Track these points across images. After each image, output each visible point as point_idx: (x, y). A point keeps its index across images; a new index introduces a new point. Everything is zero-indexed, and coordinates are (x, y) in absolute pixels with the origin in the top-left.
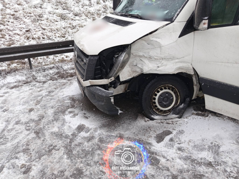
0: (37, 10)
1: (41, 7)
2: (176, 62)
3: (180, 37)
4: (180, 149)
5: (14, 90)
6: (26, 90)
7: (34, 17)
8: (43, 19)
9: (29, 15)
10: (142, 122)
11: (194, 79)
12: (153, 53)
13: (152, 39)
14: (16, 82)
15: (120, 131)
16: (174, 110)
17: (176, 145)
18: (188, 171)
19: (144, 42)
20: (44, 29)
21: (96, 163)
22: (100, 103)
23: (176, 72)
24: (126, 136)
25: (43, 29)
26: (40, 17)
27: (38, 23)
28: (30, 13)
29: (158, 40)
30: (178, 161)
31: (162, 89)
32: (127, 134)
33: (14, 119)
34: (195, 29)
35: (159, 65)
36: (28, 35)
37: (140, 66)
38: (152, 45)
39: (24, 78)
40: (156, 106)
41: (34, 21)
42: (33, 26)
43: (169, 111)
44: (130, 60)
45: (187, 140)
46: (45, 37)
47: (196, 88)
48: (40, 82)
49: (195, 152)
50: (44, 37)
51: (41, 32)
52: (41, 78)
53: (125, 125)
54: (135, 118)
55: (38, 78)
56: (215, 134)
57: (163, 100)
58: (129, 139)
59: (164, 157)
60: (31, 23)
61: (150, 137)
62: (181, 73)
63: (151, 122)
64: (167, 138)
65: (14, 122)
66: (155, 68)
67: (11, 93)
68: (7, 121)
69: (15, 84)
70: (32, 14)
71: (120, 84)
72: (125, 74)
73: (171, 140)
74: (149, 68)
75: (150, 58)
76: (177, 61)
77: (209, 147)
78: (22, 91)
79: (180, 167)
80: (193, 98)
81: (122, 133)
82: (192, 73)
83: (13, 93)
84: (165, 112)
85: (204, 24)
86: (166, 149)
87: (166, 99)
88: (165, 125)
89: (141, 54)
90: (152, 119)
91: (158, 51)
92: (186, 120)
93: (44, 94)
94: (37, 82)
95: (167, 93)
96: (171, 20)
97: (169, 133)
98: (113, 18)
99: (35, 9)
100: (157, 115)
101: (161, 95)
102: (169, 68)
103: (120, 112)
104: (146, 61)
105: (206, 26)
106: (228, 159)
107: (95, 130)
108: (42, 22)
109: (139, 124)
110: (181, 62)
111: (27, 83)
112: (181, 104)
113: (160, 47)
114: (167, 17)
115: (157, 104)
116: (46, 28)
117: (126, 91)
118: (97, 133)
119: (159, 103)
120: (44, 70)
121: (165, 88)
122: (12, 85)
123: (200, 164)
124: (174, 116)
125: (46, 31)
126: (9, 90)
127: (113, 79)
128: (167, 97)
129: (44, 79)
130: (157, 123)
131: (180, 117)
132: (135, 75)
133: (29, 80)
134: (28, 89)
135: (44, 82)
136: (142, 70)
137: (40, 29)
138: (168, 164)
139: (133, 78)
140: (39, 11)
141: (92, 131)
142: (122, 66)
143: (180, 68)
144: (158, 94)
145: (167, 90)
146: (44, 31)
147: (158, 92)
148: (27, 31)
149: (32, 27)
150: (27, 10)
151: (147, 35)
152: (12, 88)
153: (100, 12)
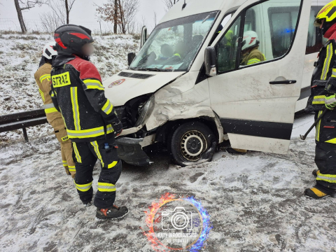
0: (19, 72)
1: (23, 69)
2: (197, 107)
3: (196, 83)
4: (212, 184)
5: (11, 165)
6: (28, 163)
7: (15, 82)
8: (27, 83)
9: (8, 79)
10: (174, 170)
11: (216, 122)
12: (175, 100)
13: (172, 87)
14: (10, 157)
15: (153, 180)
16: (203, 155)
17: (209, 182)
18: (222, 197)
19: (165, 91)
20: (31, 96)
21: (135, 207)
22: (130, 154)
23: (198, 116)
24: (161, 183)
25: (29, 95)
26: (23, 81)
27: (21, 89)
28: (9, 77)
29: (178, 88)
30: (212, 192)
31: (188, 135)
32: (161, 181)
33: (26, 191)
34: (208, 77)
35: (182, 110)
36: (9, 105)
37: (164, 113)
38: (173, 92)
39: (20, 152)
40: (186, 153)
41: (16, 86)
42: (14, 92)
43: (199, 156)
44: (155, 109)
45: (218, 176)
46: (33, 104)
47: (220, 131)
48: (44, 154)
49: (226, 184)
50: (31, 105)
51: (27, 99)
52: (45, 149)
53: (158, 176)
54: (167, 168)
55: (41, 150)
56: (243, 169)
57: (191, 145)
58: (163, 184)
59: (199, 191)
60: (11, 89)
61: (185, 179)
62: (203, 116)
63: (183, 169)
64: (200, 178)
65: (28, 193)
66: (179, 114)
67: (9, 169)
68: (18, 194)
69: (11, 159)
70: (12, 78)
71: (147, 135)
72: (152, 123)
73: (204, 179)
74: (174, 114)
75: (173, 105)
76: (197, 105)
77: (238, 179)
78: (23, 165)
79: (214, 196)
80: (220, 142)
81: (156, 181)
82: (213, 116)
83: (12, 168)
84: (195, 158)
85: (213, 71)
86: (200, 186)
87: (194, 145)
88: (196, 169)
89: (164, 102)
90: (184, 166)
91: (179, 97)
92: (215, 162)
93: (55, 164)
94: (40, 153)
95: (194, 138)
96: (187, 70)
97: (201, 174)
98: (130, 74)
99: (16, 72)
100: (188, 161)
101: (188, 141)
102: (191, 113)
103: (150, 163)
104: (170, 108)
105: (215, 72)
106: (255, 184)
107: (127, 184)
108: (27, 87)
109: (171, 172)
110: (201, 106)
111: (27, 156)
112: (208, 148)
113: (180, 93)
114: (183, 68)
115: (186, 150)
116: (33, 94)
117: (153, 142)
118: (129, 186)
119: (188, 149)
120: (46, 141)
121: (192, 134)
122: (8, 161)
123: (231, 191)
124: (204, 160)
125: (33, 97)
126: (4, 167)
127: (141, 126)
128: (194, 142)
129: (49, 150)
130: (189, 168)
131: (210, 161)
132: (161, 123)
133: (28, 153)
134: (31, 162)
135: (50, 153)
136: (167, 117)
137: (25, 96)
138: (204, 196)
139: (159, 127)
140: (21, 74)
141: (124, 185)
142: (149, 115)
143: (201, 112)
144: (186, 141)
145: (194, 136)
146: (31, 98)
147: (186, 138)
148: (7, 99)
149: (13, 94)
150: (4, 74)
151: (167, 84)
152: (8, 164)
153: (104, 71)
